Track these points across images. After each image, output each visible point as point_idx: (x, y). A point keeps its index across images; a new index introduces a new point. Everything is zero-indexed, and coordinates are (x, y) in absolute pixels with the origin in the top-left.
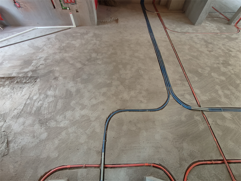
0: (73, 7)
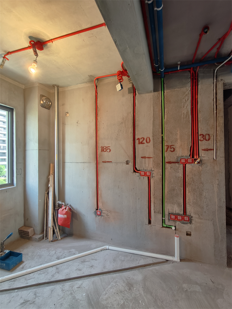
0: (184, 226)
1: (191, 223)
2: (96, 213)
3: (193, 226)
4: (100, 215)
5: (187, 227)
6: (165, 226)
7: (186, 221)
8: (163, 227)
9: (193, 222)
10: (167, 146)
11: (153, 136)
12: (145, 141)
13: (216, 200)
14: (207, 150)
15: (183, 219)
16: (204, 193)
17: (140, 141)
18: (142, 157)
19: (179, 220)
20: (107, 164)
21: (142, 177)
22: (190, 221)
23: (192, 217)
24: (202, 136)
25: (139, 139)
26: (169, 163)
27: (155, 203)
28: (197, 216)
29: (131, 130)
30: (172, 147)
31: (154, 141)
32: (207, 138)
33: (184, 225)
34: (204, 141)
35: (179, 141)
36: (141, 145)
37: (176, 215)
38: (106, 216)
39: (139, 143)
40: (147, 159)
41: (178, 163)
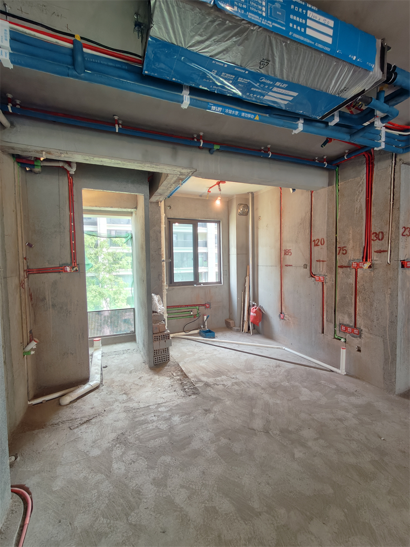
0: (353, 340)
1: (360, 337)
2: (280, 316)
3: (363, 341)
4: (283, 319)
5: (356, 342)
6: (336, 337)
7: (356, 334)
8: (335, 338)
9: (363, 336)
10: (339, 248)
11: (327, 238)
12: (319, 243)
13: (388, 314)
14: (380, 252)
15: (353, 331)
16: (375, 304)
17: (316, 243)
18: (317, 261)
19: (349, 333)
20: (288, 267)
21: (317, 283)
22: (360, 335)
23: (362, 330)
24: (375, 234)
25: (314, 241)
26: (341, 267)
27: (327, 311)
28: (367, 330)
29: (308, 231)
30: (344, 248)
31: (327, 243)
32: (380, 238)
33: (354, 338)
34: (377, 240)
35: (351, 241)
36: (316, 247)
37: (347, 326)
38: (288, 320)
39: (315, 246)
40: (321, 262)
41: (349, 267)
